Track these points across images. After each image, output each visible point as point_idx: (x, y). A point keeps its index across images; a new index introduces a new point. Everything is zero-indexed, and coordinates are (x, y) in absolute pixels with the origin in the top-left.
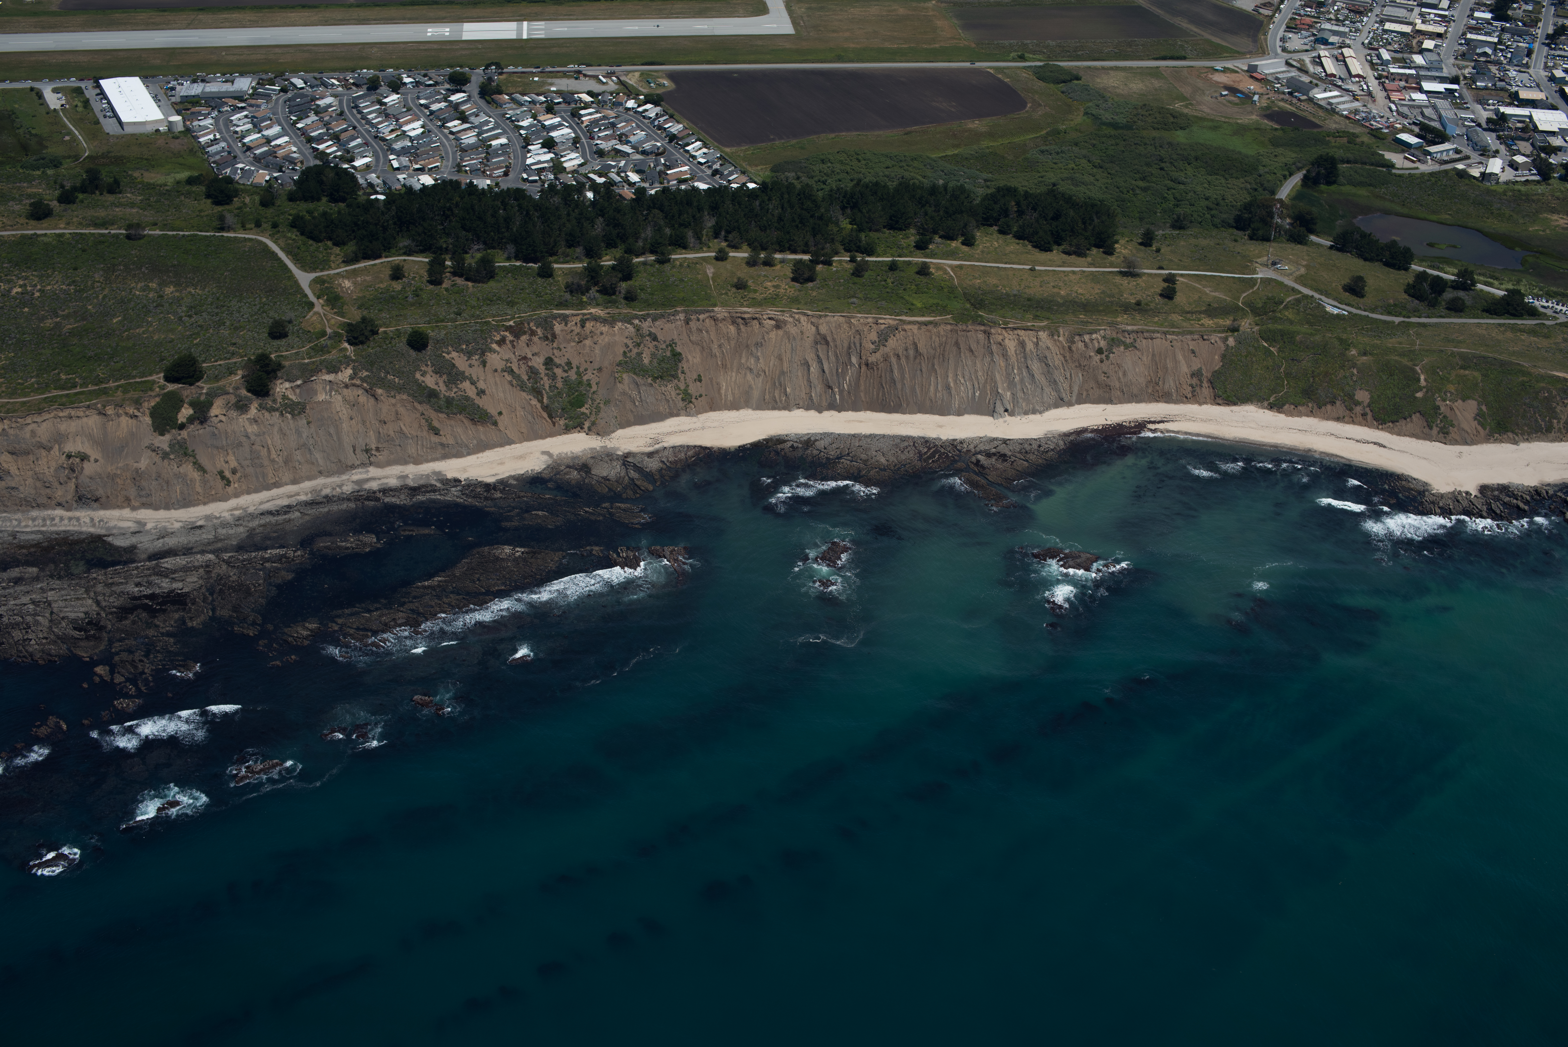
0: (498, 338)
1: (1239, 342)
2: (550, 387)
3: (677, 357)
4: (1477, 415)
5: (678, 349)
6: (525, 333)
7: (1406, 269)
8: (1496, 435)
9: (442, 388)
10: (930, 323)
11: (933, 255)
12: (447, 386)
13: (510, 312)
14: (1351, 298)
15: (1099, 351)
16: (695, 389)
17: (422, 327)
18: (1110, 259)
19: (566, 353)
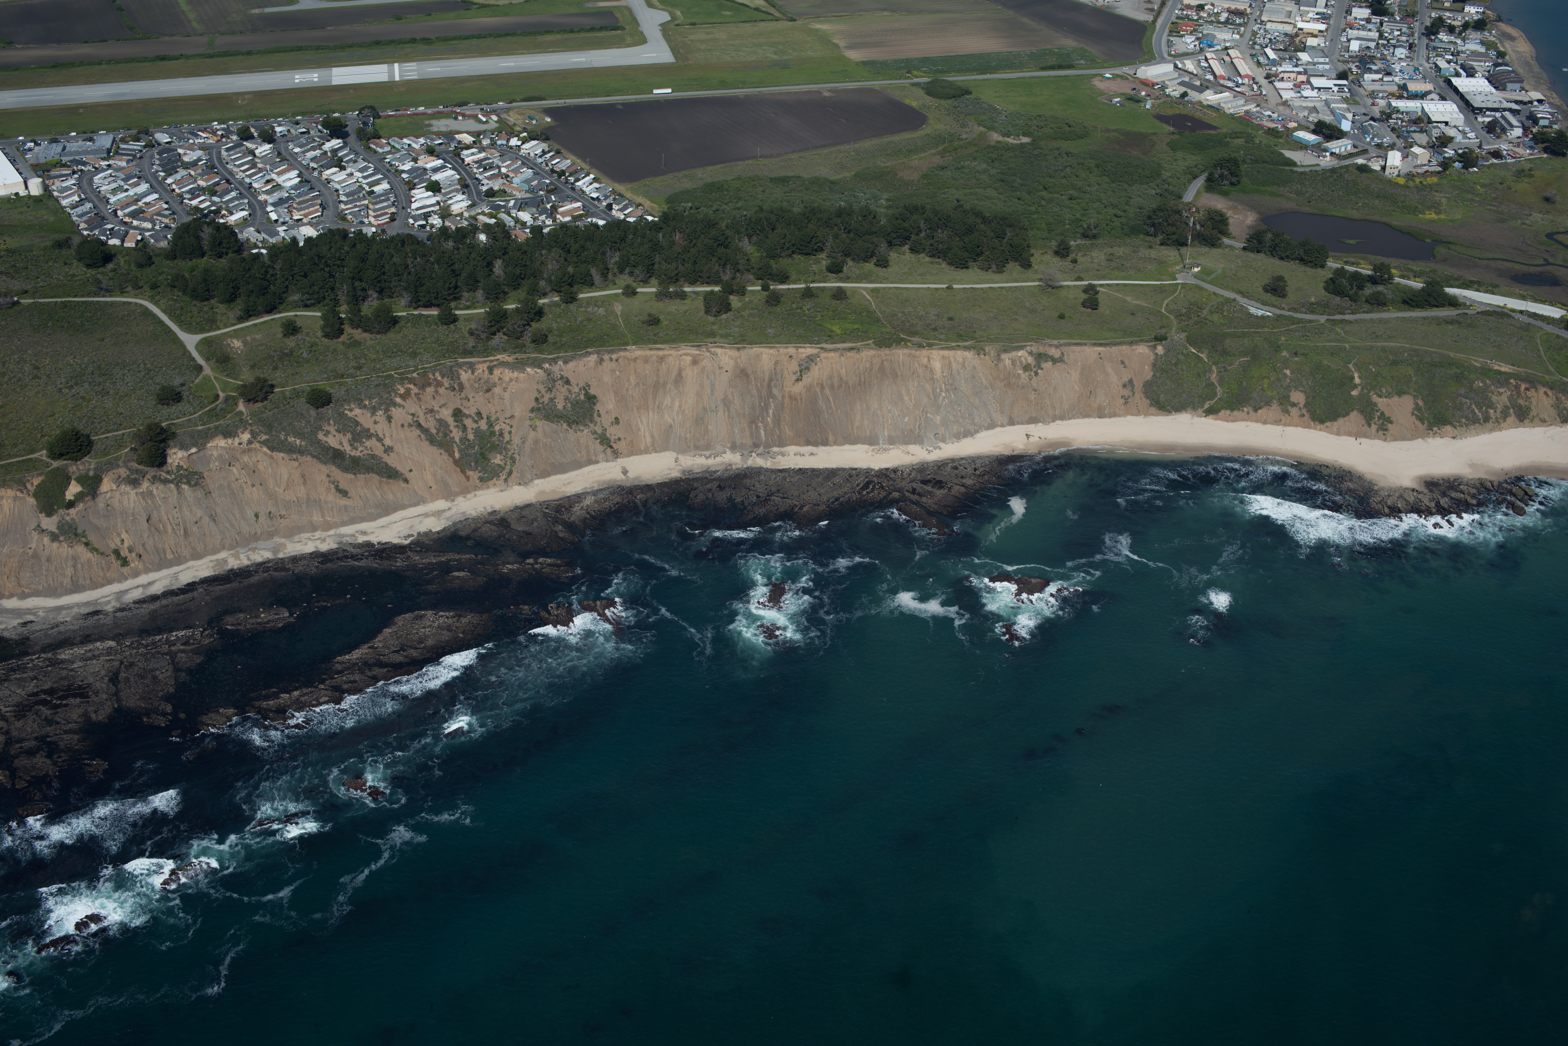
0: (402, 391)
1: (1167, 350)
2: (460, 440)
3: (591, 399)
4: (1414, 409)
5: (592, 392)
6: (430, 385)
7: (1323, 266)
8: (1435, 429)
9: (347, 448)
10: (852, 349)
11: (847, 279)
12: (351, 445)
13: (412, 364)
14: (1273, 299)
15: (1026, 368)
16: (613, 432)
17: (322, 384)
18: (1029, 273)
19: (475, 403)
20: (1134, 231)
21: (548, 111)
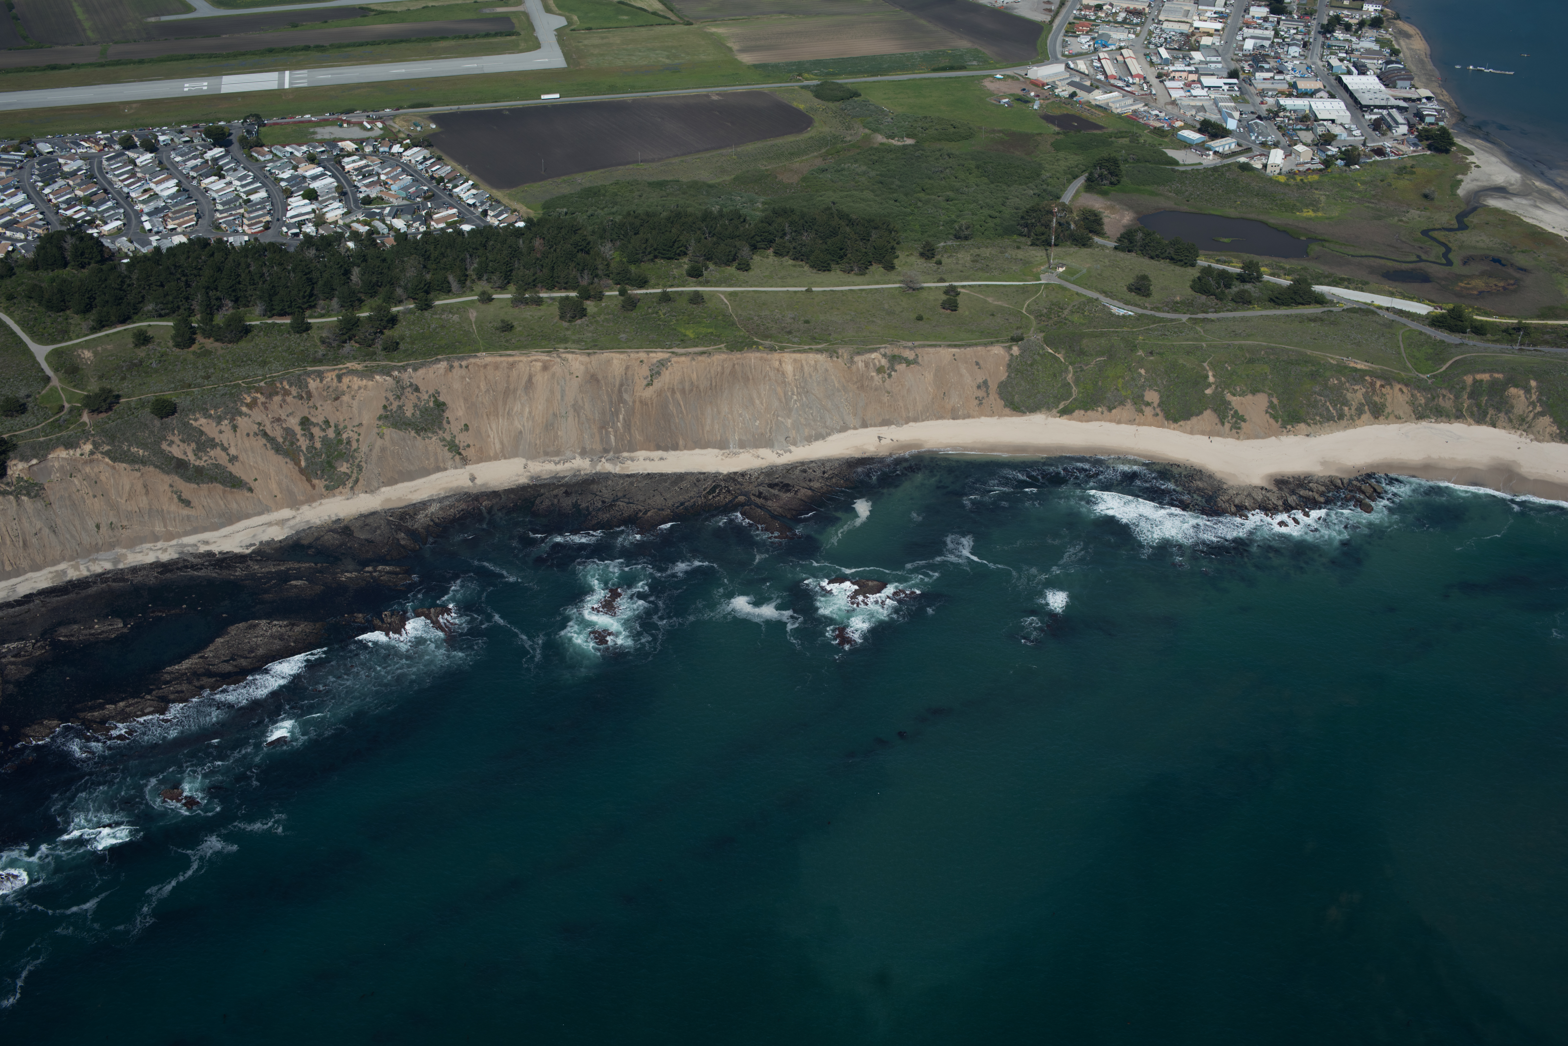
0: (248, 400)
1: (1023, 351)
2: (307, 449)
3: (441, 406)
4: (1268, 407)
5: (441, 399)
6: (277, 393)
7: (1193, 265)
8: (1289, 427)
9: (191, 457)
10: (703, 353)
11: (707, 283)
12: (195, 455)
13: (260, 372)
14: (1137, 298)
15: (880, 370)
16: (462, 439)
17: (169, 395)
18: (892, 275)
19: (323, 411)
20: (1008, 231)
21: (434, 118)
